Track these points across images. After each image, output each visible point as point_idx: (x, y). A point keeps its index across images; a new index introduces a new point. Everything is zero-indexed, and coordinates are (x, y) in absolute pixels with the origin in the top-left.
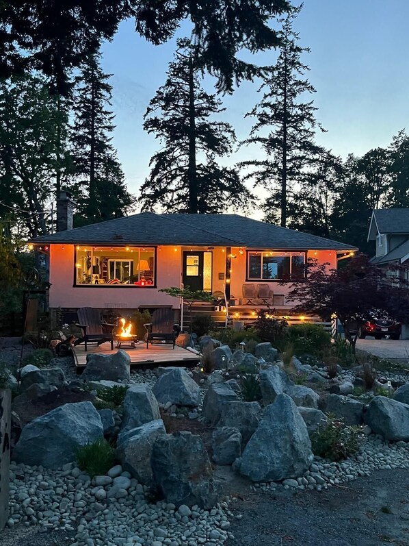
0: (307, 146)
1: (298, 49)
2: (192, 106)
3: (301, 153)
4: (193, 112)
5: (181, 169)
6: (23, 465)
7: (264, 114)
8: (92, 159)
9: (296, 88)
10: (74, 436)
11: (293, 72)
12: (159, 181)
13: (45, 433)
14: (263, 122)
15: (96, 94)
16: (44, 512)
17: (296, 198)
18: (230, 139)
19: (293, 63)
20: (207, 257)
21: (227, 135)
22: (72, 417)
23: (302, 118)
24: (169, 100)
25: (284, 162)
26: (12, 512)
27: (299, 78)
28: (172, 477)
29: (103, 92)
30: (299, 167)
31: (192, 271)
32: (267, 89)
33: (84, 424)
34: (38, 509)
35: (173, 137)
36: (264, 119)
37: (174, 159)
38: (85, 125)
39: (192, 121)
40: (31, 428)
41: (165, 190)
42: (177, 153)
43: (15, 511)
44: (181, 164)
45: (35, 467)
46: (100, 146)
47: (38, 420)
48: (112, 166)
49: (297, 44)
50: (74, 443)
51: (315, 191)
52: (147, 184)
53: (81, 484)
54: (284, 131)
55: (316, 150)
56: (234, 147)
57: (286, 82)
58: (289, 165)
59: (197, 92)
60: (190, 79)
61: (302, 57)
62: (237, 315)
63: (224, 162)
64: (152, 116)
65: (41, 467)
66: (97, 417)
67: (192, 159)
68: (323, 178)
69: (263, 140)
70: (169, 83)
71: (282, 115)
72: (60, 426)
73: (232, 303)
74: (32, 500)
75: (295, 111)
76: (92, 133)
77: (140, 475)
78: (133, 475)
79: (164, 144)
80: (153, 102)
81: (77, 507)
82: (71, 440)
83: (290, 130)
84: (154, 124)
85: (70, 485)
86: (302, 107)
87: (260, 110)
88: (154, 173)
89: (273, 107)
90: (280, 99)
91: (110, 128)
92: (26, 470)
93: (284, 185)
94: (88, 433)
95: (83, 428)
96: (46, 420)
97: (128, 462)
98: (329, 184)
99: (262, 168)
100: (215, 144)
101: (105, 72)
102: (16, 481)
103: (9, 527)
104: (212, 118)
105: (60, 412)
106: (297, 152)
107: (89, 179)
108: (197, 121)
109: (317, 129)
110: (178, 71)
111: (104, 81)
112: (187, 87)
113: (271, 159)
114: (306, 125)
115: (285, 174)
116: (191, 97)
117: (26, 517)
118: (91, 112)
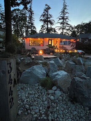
0: (67, 24)
1: (66, 6)
2: (48, 17)
3: (66, 25)
4: (48, 18)
5: (46, 28)
6: (23, 84)
7: (60, 18)
8: (31, 26)
9: (66, 13)
10: (38, 75)
11: (65, 10)
12: (42, 30)
13: (29, 75)
14: (60, 20)
15: (31, 15)
16: (32, 107)
17: (65, 33)
18: (54, 23)
19: (65, 9)
20: (53, 41)
21: (54, 22)
22: (37, 70)
23: (66, 19)
24: (44, 15)
25: (63, 27)
26: (20, 107)
27: (66, 11)
28: (86, 96)
29: (33, 14)
30: (66, 27)
31: (50, 43)
32: (61, 14)
33: (40, 72)
34: (30, 105)
35: (45, 22)
36: (60, 19)
37: (45, 26)
38: (30, 20)
39: (48, 20)
40: (25, 73)
41: (43, 32)
42: (45, 25)
43: (21, 106)
44: (46, 27)
45: (27, 85)
46: (32, 24)
47: (27, 71)
48: (34, 27)
49: (66, 5)
50: (38, 78)
51: (68, 32)
52: (40, 31)
53: (44, 93)
54: (63, 21)
55: (69, 25)
56: (55, 24)
57: (64, 12)
58: (64, 27)
59: (49, 14)
60: (47, 12)
61: (67, 7)
62: (58, 51)
63: (53, 27)
64: (41, 18)
65: (28, 84)
66: (43, 69)
67: (48, 26)
68: (69, 29)
69: (60, 23)
70: (44, 13)
71: (63, 18)
72: (34, 72)
73: (57, 49)
74: (27, 101)
75: (65, 18)
76: (31, 22)
77: (64, 90)
78: (61, 90)
79: (43, 23)
80: (41, 16)
81: (45, 105)
82: (37, 76)
83: (64, 21)
84: (41, 20)
85: (40, 93)
86: (66, 17)
87: (59, 17)
88: (41, 29)
89: (62, 17)
90: (63, 15)
91: (34, 21)
92: (24, 86)
93: (63, 31)
94: (42, 75)
95: (40, 73)
96: (29, 71)
97: (59, 85)
98: (71, 31)
99: (59, 28)
100: (51, 23)
101: (33, 11)
102: (21, 90)
103: (19, 116)
104: (51, 19)
105: (34, 68)
106: (65, 25)
107: (31, 30)
108: (48, 19)
109: (69, 21)
110: (45, 10)
111: (33, 12)
112: (47, 13)
113: (61, 26)
114: (67, 20)
115: (63, 29)
116: (48, 15)
117: (25, 109)
118: (31, 18)
